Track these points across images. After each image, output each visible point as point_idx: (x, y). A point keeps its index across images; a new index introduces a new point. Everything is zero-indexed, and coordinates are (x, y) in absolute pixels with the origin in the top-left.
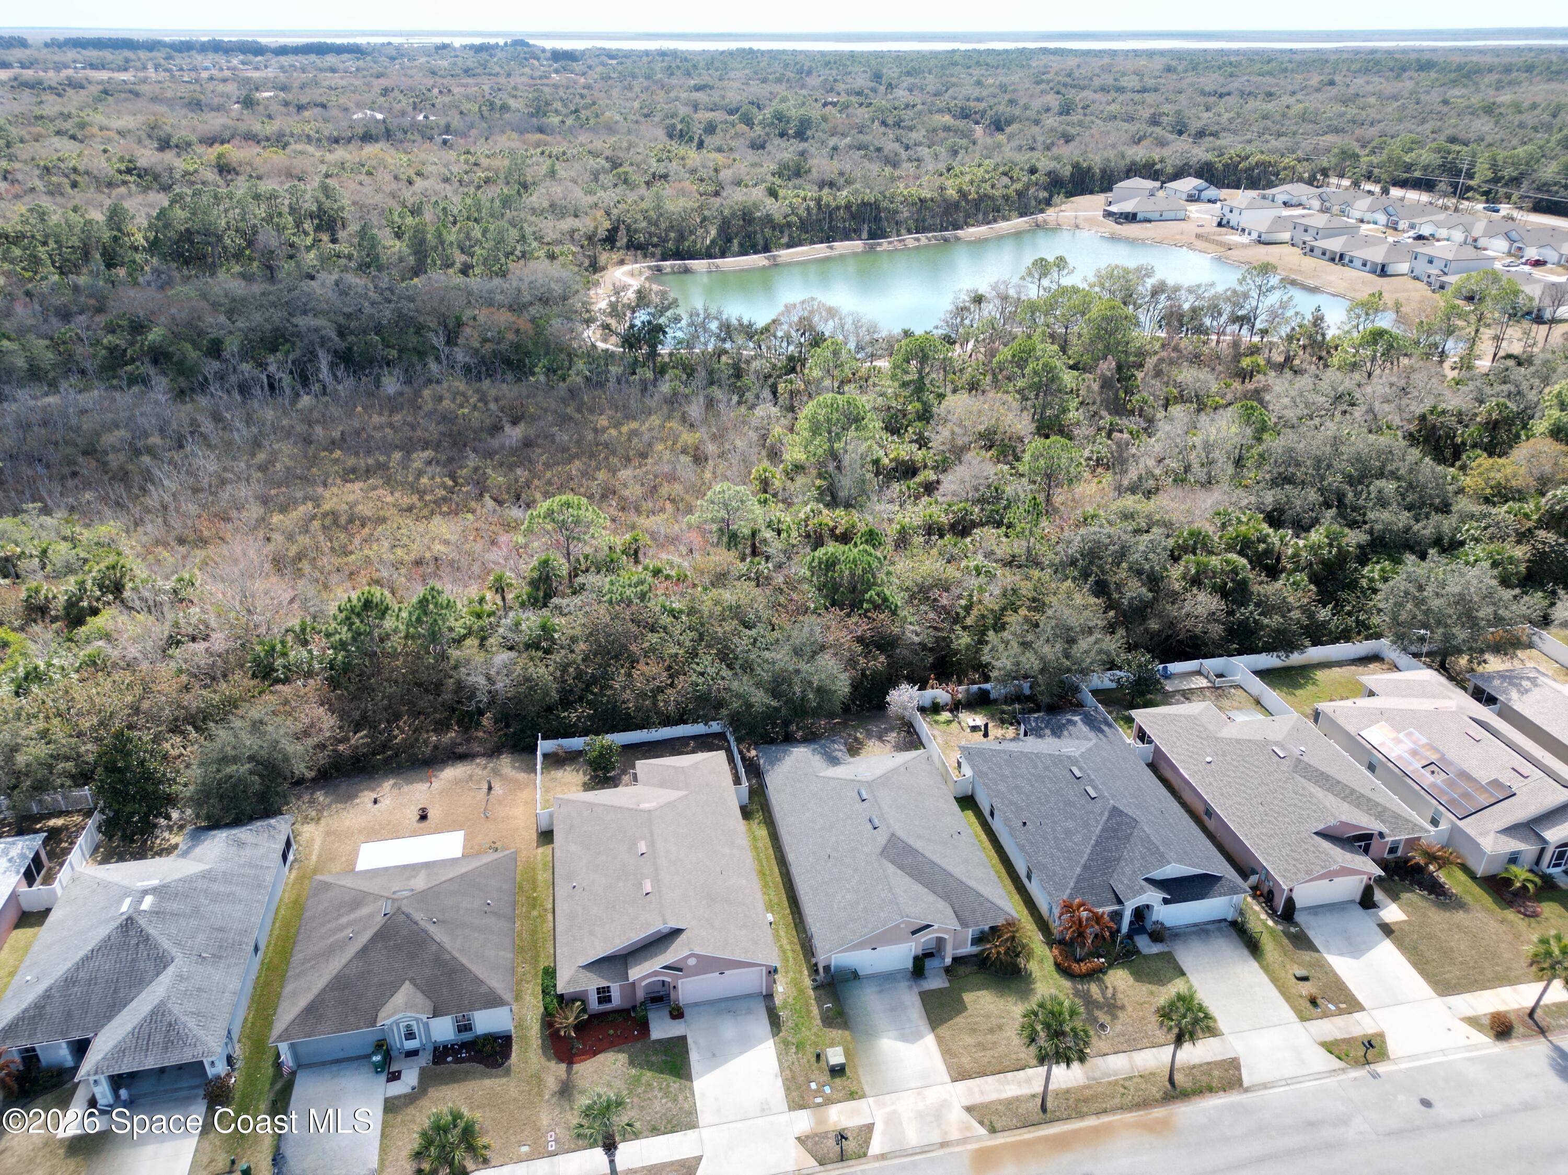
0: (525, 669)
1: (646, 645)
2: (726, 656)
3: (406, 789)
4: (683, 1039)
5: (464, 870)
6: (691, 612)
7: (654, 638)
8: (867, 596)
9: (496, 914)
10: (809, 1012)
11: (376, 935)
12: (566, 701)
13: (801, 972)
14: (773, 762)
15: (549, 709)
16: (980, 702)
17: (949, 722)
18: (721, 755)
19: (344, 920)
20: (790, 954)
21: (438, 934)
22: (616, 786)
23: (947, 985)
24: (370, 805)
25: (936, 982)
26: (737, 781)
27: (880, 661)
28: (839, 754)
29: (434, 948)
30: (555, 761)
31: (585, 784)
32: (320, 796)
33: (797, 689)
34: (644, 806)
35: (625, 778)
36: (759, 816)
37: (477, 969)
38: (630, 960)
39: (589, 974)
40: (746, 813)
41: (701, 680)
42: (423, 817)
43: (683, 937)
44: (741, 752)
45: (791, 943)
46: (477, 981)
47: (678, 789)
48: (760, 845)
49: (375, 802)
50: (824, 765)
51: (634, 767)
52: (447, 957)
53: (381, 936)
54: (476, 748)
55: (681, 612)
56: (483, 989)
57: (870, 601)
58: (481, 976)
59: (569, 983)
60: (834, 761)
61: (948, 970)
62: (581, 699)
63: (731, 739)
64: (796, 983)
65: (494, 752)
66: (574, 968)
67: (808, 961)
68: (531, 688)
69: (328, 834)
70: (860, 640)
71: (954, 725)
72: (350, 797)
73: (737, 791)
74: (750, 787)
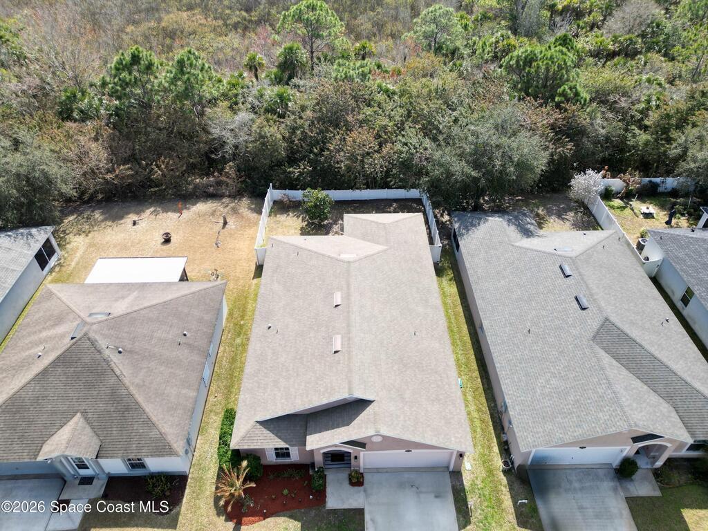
0: (261, 128)
1: (361, 117)
2: (430, 130)
3: (162, 216)
4: (360, 512)
5: (170, 297)
6: (403, 93)
7: (368, 111)
8: (560, 90)
9: (189, 346)
10: (499, 502)
11: (58, 358)
12: (292, 160)
13: (490, 448)
14: (468, 227)
15: (280, 164)
16: (649, 193)
17: (622, 208)
18: (419, 217)
19: (44, 334)
20: (477, 423)
21: (120, 365)
22: (327, 233)
23: (658, 493)
24: (130, 225)
25: (644, 488)
26: (431, 242)
27: (568, 148)
28: (531, 228)
29: (113, 380)
30: (281, 207)
31: (302, 229)
32: (97, 215)
33: (498, 163)
34: (344, 257)
35: (336, 228)
36: (450, 274)
37: (152, 410)
38: (311, 424)
39: (266, 432)
40: (439, 271)
41: (405, 149)
42: (167, 241)
43: (369, 410)
44: (435, 216)
45: (479, 410)
46: (149, 423)
47: (378, 243)
48: (449, 301)
49: (135, 223)
50: (519, 235)
51: (342, 219)
52: (124, 392)
53: (62, 360)
54: (224, 190)
55: (394, 93)
56: (154, 434)
57: (564, 94)
58: (154, 419)
59: (243, 438)
60: (527, 233)
61: (657, 474)
62: (303, 158)
63: (428, 204)
64: (485, 461)
65: (237, 195)
66: (252, 422)
67: (498, 437)
68: (263, 144)
69: (91, 245)
70: (553, 127)
71: (627, 211)
72: (117, 218)
73: (431, 250)
74: (443, 247)
